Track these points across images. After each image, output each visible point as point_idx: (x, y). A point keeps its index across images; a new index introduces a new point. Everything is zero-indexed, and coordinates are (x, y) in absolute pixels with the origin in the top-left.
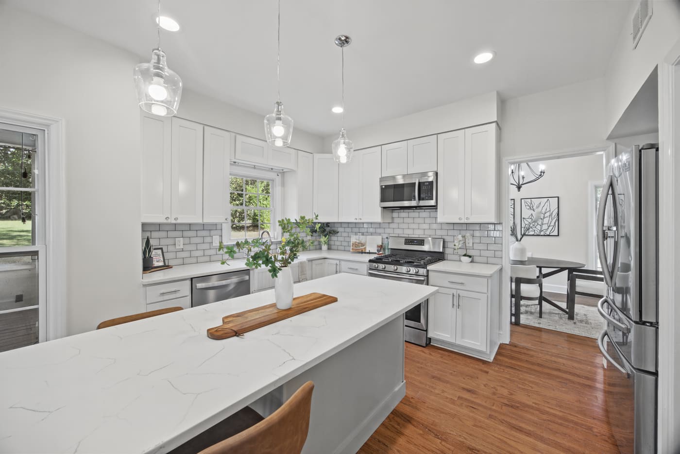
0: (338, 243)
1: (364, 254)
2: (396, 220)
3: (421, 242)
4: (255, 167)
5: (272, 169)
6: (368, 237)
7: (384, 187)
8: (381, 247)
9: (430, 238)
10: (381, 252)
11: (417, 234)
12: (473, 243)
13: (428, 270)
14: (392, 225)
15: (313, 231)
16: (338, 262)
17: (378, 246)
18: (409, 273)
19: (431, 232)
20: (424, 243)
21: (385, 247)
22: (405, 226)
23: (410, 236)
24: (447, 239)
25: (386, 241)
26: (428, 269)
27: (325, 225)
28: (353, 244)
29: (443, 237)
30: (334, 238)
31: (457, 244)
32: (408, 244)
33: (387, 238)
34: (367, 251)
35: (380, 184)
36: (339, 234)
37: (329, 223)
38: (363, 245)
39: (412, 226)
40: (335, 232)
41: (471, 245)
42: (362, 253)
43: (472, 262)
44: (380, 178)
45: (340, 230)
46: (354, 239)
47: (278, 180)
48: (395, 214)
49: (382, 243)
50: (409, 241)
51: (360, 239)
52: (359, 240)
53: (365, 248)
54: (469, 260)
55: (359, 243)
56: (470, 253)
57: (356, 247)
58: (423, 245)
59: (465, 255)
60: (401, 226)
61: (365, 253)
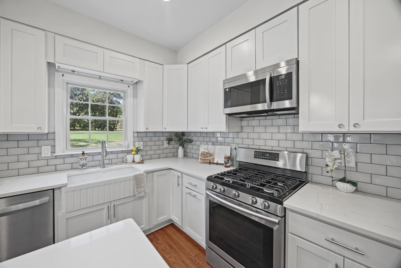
0: (193, 151)
1: (212, 165)
2: (245, 129)
3: (275, 156)
4: (100, 78)
5: (122, 80)
6: (217, 146)
7: (227, 90)
8: (229, 159)
9: (286, 152)
10: (228, 165)
11: (270, 145)
12: (356, 163)
13: (285, 208)
14: (241, 135)
15: (170, 140)
16: (180, 174)
17: (225, 158)
18: (255, 206)
19: (289, 144)
20: (278, 158)
21: (233, 159)
22: (256, 136)
23: (261, 147)
24: (313, 154)
25: (234, 153)
26: (284, 206)
27: (181, 134)
28: (201, 154)
29: (305, 151)
30: (190, 146)
31: (330, 164)
32: (258, 158)
33: (235, 149)
34: (215, 162)
35: (224, 87)
36: (194, 143)
37: (184, 132)
38: (211, 155)
39: (263, 136)
40: (191, 141)
41: (353, 165)
42: (210, 163)
43: (356, 191)
44: (224, 81)
45: (194, 139)
46: (203, 149)
47: (130, 91)
48: (244, 123)
49: (231, 154)
50: (260, 154)
51: (209, 149)
52: (207, 150)
53: (213, 159)
54: (352, 188)
55: (207, 153)
56: (351, 176)
57: (204, 157)
58: (278, 160)
59: (343, 180)
60: (251, 135)
61: (214, 163)
